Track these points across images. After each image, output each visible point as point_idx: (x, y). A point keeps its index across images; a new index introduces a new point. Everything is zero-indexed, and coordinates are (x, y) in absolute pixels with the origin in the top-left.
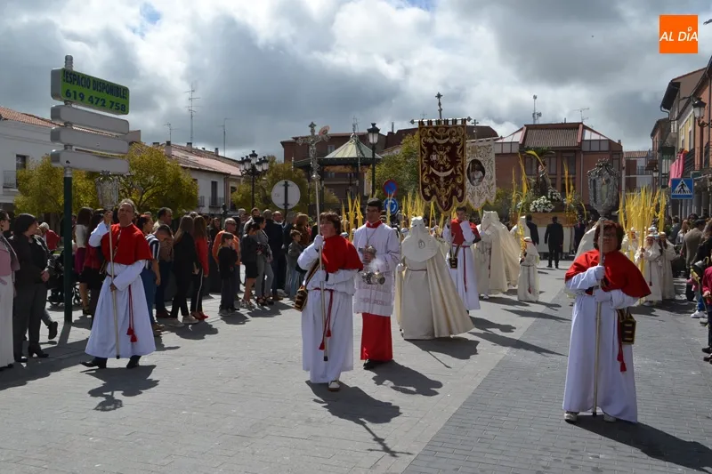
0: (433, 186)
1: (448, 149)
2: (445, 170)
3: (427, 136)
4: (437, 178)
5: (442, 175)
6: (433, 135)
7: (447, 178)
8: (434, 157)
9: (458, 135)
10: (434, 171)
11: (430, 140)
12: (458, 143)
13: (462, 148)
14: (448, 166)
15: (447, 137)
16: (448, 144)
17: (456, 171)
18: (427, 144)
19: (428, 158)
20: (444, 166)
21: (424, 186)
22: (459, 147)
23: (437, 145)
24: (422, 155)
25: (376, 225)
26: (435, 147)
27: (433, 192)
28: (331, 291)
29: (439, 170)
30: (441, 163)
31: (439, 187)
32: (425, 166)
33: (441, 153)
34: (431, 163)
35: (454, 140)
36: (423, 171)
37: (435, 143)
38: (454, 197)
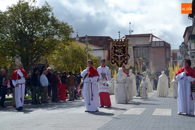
0: (115, 60)
1: (122, 48)
2: (121, 55)
3: (114, 44)
4: (118, 57)
6: (117, 44)
7: (121, 57)
8: (116, 51)
9: (126, 44)
10: (116, 55)
11: (115, 45)
12: (125, 47)
13: (127, 48)
14: (122, 53)
15: (122, 45)
16: (122, 47)
17: (125, 55)
18: (114, 46)
19: (114, 51)
20: (120, 53)
21: (112, 59)
22: (126, 48)
23: (118, 47)
24: (112, 50)
26: (117, 48)
27: (115, 62)
28: (91, 83)
29: (118, 55)
30: (120, 52)
31: (118, 60)
32: (113, 53)
33: (120, 49)
34: (115, 52)
35: (124, 46)
36: (112, 55)
38: (124, 63)
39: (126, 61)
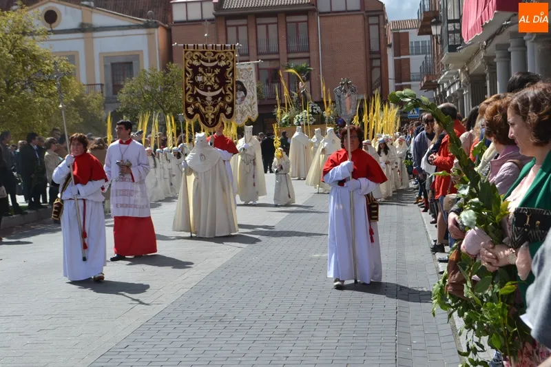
0: (197, 105)
1: (217, 71)
2: (213, 90)
3: (192, 59)
4: (204, 98)
5: (209, 95)
6: (199, 58)
7: (214, 98)
8: (199, 79)
9: (227, 59)
10: (199, 91)
11: (196, 63)
12: (227, 66)
13: (233, 71)
14: (216, 86)
15: (215, 60)
16: (217, 66)
17: (226, 91)
18: (192, 66)
19: (193, 79)
20: (212, 86)
21: (187, 105)
22: (229, 70)
23: (204, 67)
24: (186, 76)
25: (128, 142)
26: (201, 70)
27: (196, 111)
28: (84, 200)
29: (206, 90)
30: (209, 84)
31: (204, 106)
32: (189, 86)
33: (209, 74)
34: (195, 84)
35: (223, 64)
36: (186, 92)
37: (201, 66)
38: (222, 115)
39: (229, 110)
